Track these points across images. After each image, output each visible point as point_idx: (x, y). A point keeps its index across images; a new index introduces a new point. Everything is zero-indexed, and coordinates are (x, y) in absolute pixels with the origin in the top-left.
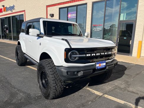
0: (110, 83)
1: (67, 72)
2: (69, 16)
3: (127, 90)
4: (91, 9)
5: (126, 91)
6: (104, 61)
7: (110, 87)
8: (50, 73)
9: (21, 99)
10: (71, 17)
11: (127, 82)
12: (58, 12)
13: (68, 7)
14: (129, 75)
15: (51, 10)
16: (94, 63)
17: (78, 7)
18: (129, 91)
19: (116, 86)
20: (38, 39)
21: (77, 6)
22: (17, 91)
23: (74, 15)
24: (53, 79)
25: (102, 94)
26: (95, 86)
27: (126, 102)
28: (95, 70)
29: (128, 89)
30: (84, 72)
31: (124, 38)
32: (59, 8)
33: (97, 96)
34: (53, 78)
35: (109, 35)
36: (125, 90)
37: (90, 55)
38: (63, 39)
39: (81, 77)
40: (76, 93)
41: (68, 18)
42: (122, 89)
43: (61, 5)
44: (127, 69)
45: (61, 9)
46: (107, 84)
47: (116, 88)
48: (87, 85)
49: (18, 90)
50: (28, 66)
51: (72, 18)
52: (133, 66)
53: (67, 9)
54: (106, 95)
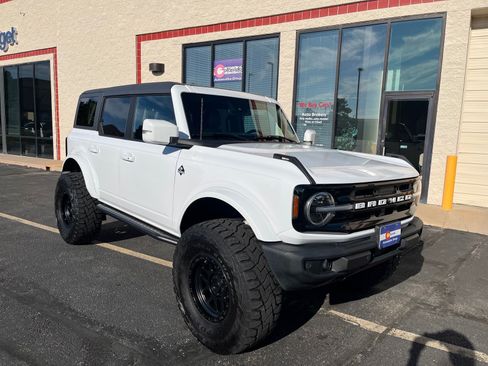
0: (393, 289)
1: (304, 261)
2: (219, 71)
3: (452, 311)
4: (292, 52)
5: (449, 313)
6: (396, 223)
7: (399, 306)
8: (242, 265)
9: (132, 357)
10: (225, 76)
11: (441, 287)
12: (181, 57)
13: (213, 44)
14: (439, 263)
15: (153, 52)
16: (372, 231)
17: (248, 43)
18: (457, 314)
19: (414, 300)
20: (165, 152)
21: (245, 40)
22: (106, 334)
23: (236, 70)
24: (253, 285)
25: (384, 328)
26: (352, 304)
27: (462, 348)
28: (375, 251)
29: (451, 306)
30: (351, 258)
31: (402, 147)
32: (183, 45)
33: (372, 335)
34: (252, 283)
35: (350, 135)
36: (446, 311)
37: (363, 205)
38: (278, 156)
39: (339, 277)
40: (303, 327)
41: (215, 80)
42: (435, 308)
43: (189, 37)
44: (425, 245)
45: (188, 50)
46: (385, 293)
47: (418, 307)
48: (327, 301)
49: (105, 329)
50: (101, 245)
51: (228, 79)
52: (438, 235)
53: (209, 48)
54: (398, 331)
